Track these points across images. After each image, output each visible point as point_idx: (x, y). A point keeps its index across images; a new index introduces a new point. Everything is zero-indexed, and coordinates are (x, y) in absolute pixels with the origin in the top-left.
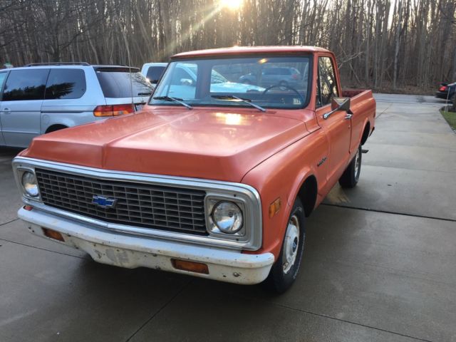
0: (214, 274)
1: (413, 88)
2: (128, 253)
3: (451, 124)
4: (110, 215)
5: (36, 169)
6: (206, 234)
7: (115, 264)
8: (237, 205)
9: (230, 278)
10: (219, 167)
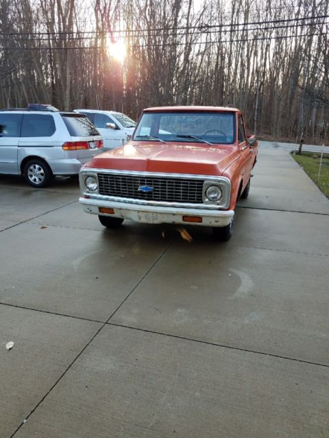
0: (205, 222)
1: (268, 136)
2: (159, 215)
3: (299, 163)
4: (148, 196)
5: (98, 174)
6: (202, 203)
7: (149, 222)
8: (218, 186)
9: (214, 224)
10: (210, 169)
